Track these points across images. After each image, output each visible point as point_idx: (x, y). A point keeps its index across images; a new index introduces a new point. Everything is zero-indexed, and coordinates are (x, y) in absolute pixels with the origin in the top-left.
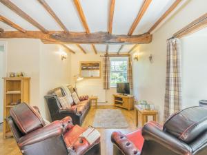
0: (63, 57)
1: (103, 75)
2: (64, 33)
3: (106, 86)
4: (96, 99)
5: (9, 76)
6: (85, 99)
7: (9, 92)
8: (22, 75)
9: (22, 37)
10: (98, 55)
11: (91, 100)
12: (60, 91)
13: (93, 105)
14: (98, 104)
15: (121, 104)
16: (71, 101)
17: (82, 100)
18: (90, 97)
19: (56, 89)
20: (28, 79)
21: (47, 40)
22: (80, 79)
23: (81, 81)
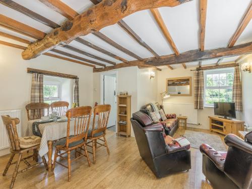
0: (152, 77)
1: (194, 92)
2: (156, 58)
3: (199, 105)
4: (185, 119)
5: (119, 94)
6: (172, 118)
7: (120, 105)
8: (127, 94)
9: (126, 66)
10: (188, 69)
11: (179, 119)
12: (150, 106)
13: (181, 125)
14: (188, 126)
15: (222, 129)
16: (159, 118)
17: (169, 117)
18: (178, 116)
19: (148, 105)
20: (130, 97)
21: (142, 66)
22: (167, 96)
23: (168, 98)
